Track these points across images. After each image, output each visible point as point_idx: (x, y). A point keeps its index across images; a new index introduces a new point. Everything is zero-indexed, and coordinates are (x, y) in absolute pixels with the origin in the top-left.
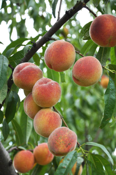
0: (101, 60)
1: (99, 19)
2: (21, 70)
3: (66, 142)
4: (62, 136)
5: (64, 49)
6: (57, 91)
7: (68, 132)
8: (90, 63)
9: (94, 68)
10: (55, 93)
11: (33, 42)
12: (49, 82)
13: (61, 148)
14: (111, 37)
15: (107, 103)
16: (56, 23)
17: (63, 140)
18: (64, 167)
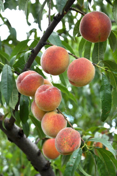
0: (99, 52)
1: (86, 18)
2: (22, 80)
3: (70, 142)
4: (65, 137)
5: (57, 55)
6: (56, 96)
7: (70, 133)
8: (80, 66)
9: (85, 69)
10: (54, 97)
11: (31, 48)
12: (47, 89)
13: (67, 149)
14: (100, 34)
15: (104, 98)
16: (47, 28)
17: (67, 141)
18: (71, 165)
